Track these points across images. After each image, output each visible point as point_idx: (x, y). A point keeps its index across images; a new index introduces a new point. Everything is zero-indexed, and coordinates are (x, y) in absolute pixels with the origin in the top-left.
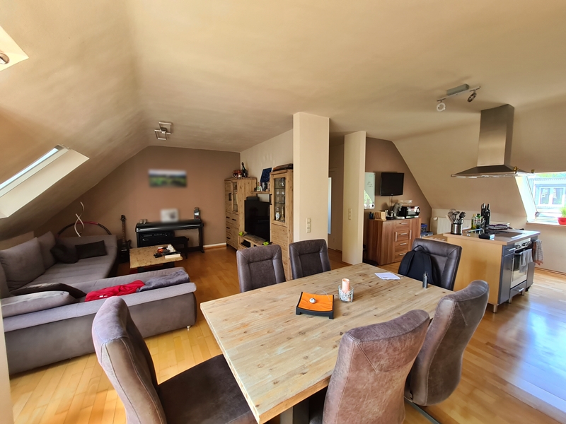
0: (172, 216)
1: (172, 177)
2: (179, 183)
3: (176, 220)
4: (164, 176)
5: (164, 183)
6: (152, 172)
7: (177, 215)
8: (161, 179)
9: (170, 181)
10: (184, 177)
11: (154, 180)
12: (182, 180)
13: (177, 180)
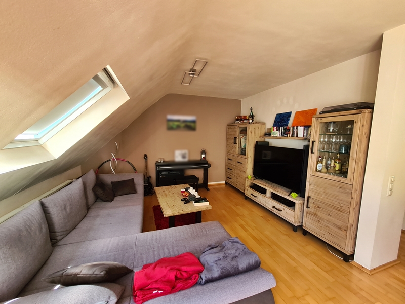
0: (184, 157)
1: (185, 121)
2: (190, 126)
3: (186, 160)
4: (178, 121)
5: (178, 127)
6: (170, 117)
7: (187, 156)
8: (176, 123)
9: (183, 125)
10: (194, 122)
11: (171, 124)
12: (192, 124)
13: (189, 124)
